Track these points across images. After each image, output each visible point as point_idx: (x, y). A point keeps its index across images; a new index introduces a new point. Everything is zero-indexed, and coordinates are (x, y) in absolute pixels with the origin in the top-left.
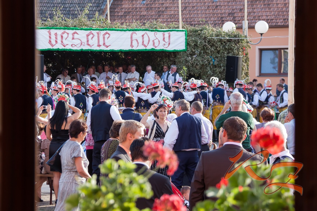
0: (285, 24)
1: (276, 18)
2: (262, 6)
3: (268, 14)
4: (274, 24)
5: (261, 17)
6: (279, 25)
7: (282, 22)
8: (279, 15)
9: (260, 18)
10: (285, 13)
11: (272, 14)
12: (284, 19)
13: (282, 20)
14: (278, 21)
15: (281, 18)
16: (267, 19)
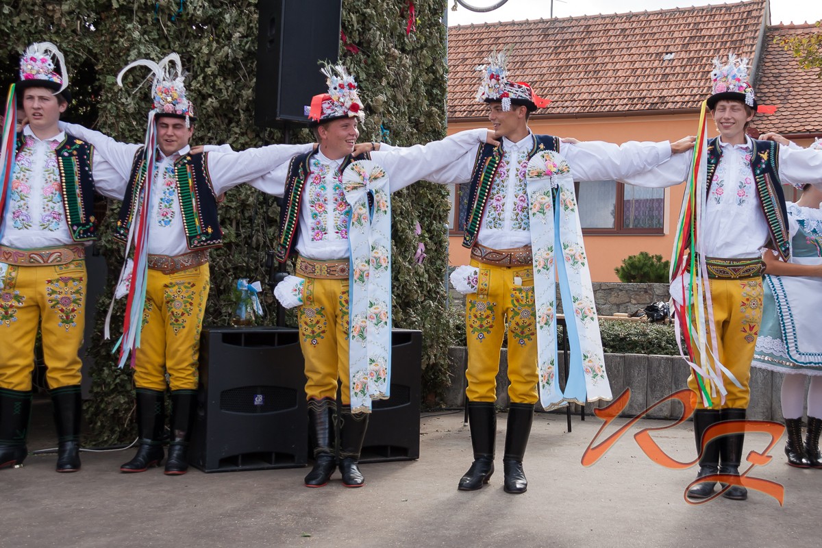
0: (632, 109)
1: (612, 97)
2: (582, 75)
3: (593, 90)
4: (607, 108)
5: (577, 95)
6: (618, 111)
7: (627, 105)
8: (619, 92)
9: (575, 97)
10: (632, 87)
11: (602, 89)
12: (629, 98)
13: (625, 101)
14: (616, 102)
15: (624, 95)
16: (591, 100)
